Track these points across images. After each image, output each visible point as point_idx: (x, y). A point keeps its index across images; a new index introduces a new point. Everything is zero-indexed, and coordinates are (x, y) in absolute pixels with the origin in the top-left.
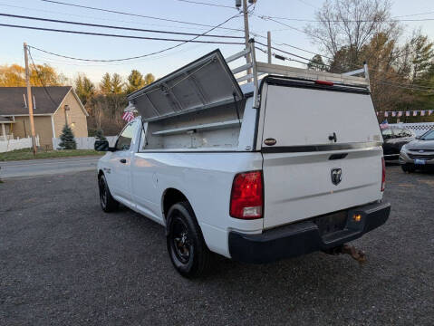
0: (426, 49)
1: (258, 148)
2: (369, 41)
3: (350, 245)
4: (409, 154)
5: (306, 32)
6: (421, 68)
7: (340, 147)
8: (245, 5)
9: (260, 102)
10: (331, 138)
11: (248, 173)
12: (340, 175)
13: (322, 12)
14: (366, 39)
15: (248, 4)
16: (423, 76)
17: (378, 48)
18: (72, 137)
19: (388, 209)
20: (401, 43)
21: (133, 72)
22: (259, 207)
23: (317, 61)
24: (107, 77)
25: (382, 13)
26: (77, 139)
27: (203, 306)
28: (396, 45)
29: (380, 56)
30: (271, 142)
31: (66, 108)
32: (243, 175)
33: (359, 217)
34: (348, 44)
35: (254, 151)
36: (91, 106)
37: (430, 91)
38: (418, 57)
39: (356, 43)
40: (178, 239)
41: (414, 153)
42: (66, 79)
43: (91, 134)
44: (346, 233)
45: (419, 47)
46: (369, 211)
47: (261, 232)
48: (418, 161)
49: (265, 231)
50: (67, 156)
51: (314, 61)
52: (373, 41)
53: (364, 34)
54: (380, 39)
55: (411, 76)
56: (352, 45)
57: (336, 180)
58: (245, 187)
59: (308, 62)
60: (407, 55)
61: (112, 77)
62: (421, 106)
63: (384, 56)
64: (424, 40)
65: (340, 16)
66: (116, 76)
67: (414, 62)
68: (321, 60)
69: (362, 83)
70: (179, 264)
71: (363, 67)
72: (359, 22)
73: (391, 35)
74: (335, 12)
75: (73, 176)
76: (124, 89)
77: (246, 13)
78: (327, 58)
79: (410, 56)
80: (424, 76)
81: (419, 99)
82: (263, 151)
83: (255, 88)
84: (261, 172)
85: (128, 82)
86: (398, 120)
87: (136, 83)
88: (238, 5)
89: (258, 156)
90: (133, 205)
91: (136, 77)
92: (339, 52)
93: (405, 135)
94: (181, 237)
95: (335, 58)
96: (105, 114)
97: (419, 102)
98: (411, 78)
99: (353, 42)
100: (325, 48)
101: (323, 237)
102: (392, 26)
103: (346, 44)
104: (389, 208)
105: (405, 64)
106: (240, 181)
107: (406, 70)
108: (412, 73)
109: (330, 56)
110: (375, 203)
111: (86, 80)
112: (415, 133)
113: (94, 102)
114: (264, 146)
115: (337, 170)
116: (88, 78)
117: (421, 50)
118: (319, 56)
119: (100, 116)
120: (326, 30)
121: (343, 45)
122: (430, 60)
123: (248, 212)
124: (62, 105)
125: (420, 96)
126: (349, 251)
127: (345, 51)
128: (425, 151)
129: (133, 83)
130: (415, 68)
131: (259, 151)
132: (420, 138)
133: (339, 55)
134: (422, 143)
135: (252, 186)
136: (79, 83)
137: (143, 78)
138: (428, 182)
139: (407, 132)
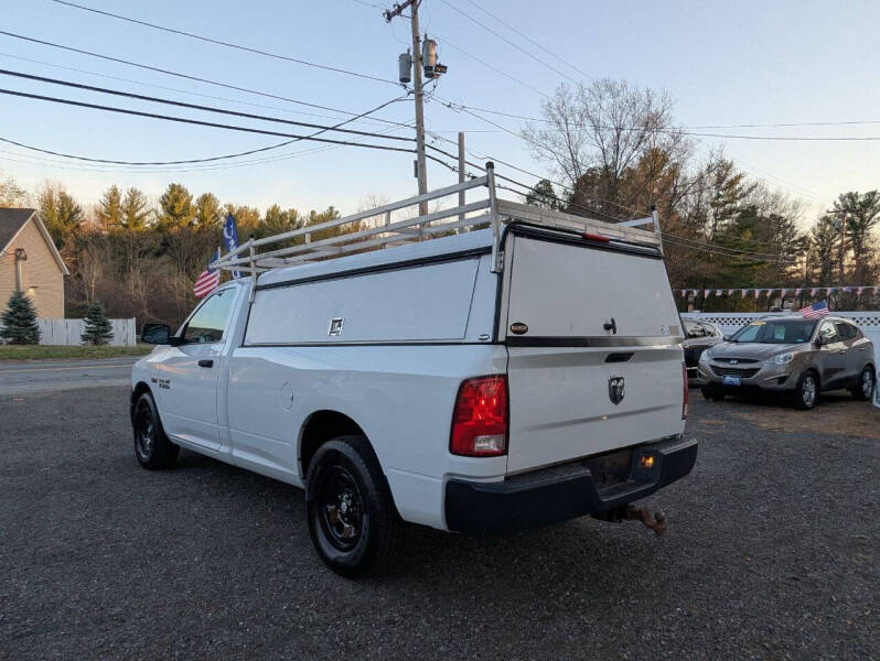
0: (732, 183)
1: (502, 338)
2: (636, 161)
3: (639, 505)
4: (712, 367)
5: (525, 135)
6: (724, 215)
7: (622, 342)
8: (418, 80)
9: (503, 262)
10: (607, 327)
11: (482, 378)
12: (622, 388)
13: (554, 104)
14: (631, 158)
15: (424, 79)
16: (729, 230)
17: (652, 175)
18: (31, 318)
19: (693, 449)
20: (690, 170)
21: (173, 187)
22: (501, 438)
23: (543, 191)
24: (114, 195)
25: (658, 116)
26: (40, 322)
27: (390, 622)
28: (682, 172)
29: (655, 190)
30: (520, 327)
31: (19, 255)
32: (474, 383)
33: (651, 461)
34: (600, 164)
35: (495, 342)
36: (75, 253)
37: (741, 257)
38: (719, 196)
39: (615, 163)
40: (331, 508)
41: (722, 365)
42: (19, 193)
43: (72, 312)
44: (631, 486)
45: (720, 179)
46: (666, 451)
47: (502, 479)
48: (728, 379)
49: (508, 478)
50: (23, 358)
51: (538, 191)
52: (643, 162)
53: (629, 149)
54: (655, 159)
55: (708, 230)
56: (606, 167)
57: (616, 397)
58: (477, 403)
59: (526, 191)
60: (701, 191)
61: (124, 197)
62: (726, 282)
63: (662, 191)
64: (728, 167)
65: (586, 114)
66: (134, 194)
67: (713, 205)
68: (551, 191)
69: (650, 241)
70: (333, 554)
71: (651, 216)
72: (619, 129)
73: (673, 156)
74: (578, 105)
75: (46, 399)
76: (150, 221)
77: (419, 95)
78: (562, 187)
79: (705, 195)
80: (731, 229)
81: (722, 271)
82: (510, 342)
83: (495, 240)
84: (505, 377)
85: (160, 208)
86: (691, 307)
87: (177, 211)
88: (405, 80)
89: (500, 351)
90: (224, 449)
91: (177, 199)
92: (584, 178)
93: (704, 333)
94: (338, 503)
95: (576, 187)
96: (106, 273)
97: (723, 276)
98: (709, 233)
99: (610, 162)
100: (560, 169)
101: (599, 491)
102: (676, 139)
103: (598, 164)
104: (696, 446)
105: (697, 208)
106: (468, 392)
107: (700, 217)
108: (711, 223)
109: (568, 183)
110: (673, 439)
111: (65, 199)
112: (720, 331)
113: (82, 244)
114: (511, 334)
115: (618, 379)
116: (68, 193)
117: (724, 185)
118: (546, 183)
119: (95, 274)
120: (562, 136)
121: (592, 166)
122: (739, 204)
123: (482, 445)
124: (10, 247)
125: (725, 265)
126: (639, 515)
127: (594, 176)
128: (740, 361)
129: (170, 210)
130: (715, 215)
131: (501, 343)
132: (731, 340)
133: (584, 183)
134: (733, 347)
135: (489, 401)
136: (48, 202)
137: (194, 202)
138: (746, 416)
139: (709, 329)
